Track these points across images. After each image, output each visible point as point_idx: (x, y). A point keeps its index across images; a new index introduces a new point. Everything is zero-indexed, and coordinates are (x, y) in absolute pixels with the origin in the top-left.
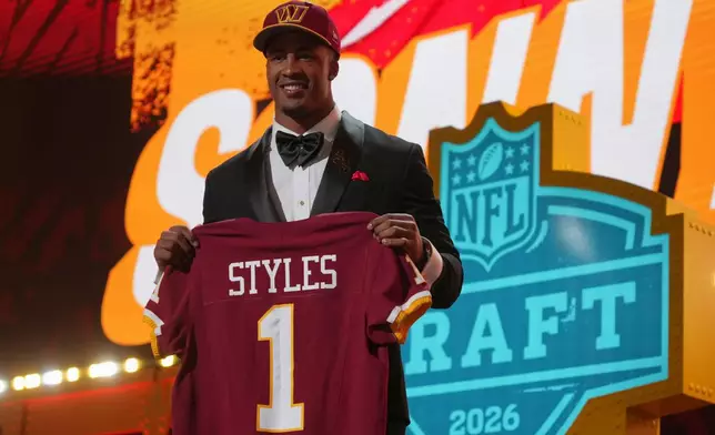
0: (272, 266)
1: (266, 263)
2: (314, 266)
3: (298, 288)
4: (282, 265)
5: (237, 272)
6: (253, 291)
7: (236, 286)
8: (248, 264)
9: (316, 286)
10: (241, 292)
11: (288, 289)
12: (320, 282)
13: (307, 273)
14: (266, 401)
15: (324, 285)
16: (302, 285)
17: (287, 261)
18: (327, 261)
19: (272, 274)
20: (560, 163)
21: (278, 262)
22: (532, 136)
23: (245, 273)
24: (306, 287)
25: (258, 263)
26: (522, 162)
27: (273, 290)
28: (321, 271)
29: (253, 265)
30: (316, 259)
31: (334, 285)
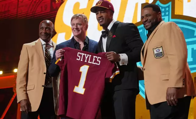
0: (87, 56)
1: (86, 55)
2: (96, 59)
3: (91, 63)
4: (89, 56)
5: (79, 55)
6: (82, 60)
7: (78, 58)
8: (82, 54)
9: (95, 63)
10: (79, 60)
11: (89, 62)
12: (96, 63)
13: (94, 60)
14: (77, 85)
15: (97, 64)
16: (92, 62)
17: (90, 56)
18: (99, 58)
19: (86, 58)
20: (177, 12)
21: (88, 55)
22: (169, 5)
23: (81, 55)
24: (93, 63)
25: (84, 54)
26: (166, 12)
27: (86, 61)
28: (97, 60)
29: (83, 54)
30: (96, 57)
31: (99, 64)
